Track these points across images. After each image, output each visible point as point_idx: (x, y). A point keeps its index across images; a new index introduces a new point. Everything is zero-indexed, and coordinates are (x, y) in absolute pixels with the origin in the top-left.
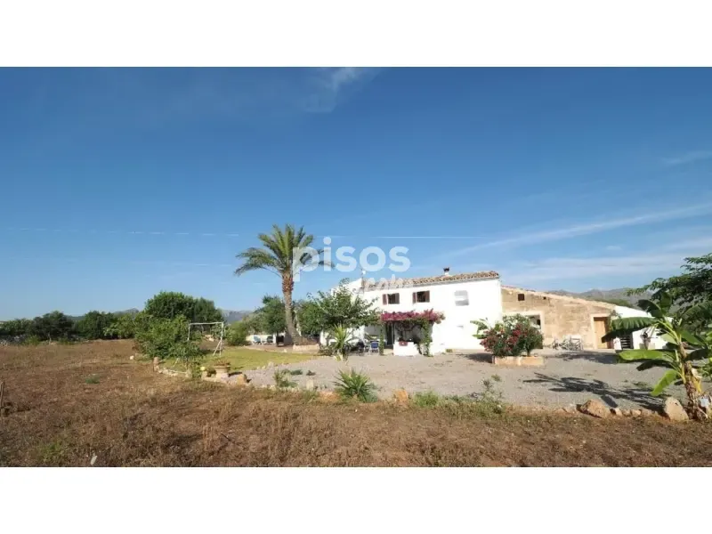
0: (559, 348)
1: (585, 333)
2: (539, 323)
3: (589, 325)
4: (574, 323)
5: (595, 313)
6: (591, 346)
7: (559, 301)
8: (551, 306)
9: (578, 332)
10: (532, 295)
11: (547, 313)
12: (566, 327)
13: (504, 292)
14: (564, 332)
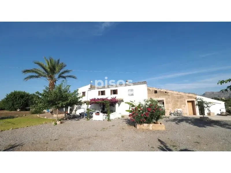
0: (172, 115)
1: (183, 108)
2: (163, 103)
3: (185, 104)
4: (179, 103)
5: (188, 99)
6: (186, 114)
7: (172, 94)
8: (168, 96)
9: (180, 107)
10: (161, 91)
11: (166, 99)
12: (175, 105)
13: (149, 90)
14: (174, 108)
